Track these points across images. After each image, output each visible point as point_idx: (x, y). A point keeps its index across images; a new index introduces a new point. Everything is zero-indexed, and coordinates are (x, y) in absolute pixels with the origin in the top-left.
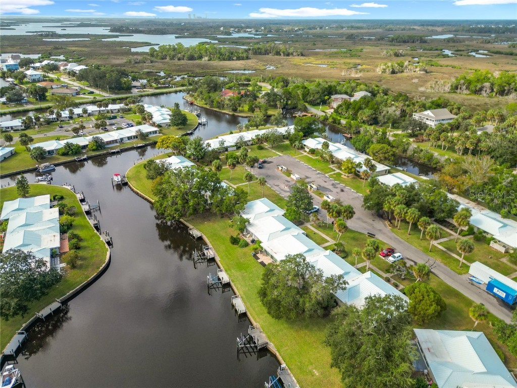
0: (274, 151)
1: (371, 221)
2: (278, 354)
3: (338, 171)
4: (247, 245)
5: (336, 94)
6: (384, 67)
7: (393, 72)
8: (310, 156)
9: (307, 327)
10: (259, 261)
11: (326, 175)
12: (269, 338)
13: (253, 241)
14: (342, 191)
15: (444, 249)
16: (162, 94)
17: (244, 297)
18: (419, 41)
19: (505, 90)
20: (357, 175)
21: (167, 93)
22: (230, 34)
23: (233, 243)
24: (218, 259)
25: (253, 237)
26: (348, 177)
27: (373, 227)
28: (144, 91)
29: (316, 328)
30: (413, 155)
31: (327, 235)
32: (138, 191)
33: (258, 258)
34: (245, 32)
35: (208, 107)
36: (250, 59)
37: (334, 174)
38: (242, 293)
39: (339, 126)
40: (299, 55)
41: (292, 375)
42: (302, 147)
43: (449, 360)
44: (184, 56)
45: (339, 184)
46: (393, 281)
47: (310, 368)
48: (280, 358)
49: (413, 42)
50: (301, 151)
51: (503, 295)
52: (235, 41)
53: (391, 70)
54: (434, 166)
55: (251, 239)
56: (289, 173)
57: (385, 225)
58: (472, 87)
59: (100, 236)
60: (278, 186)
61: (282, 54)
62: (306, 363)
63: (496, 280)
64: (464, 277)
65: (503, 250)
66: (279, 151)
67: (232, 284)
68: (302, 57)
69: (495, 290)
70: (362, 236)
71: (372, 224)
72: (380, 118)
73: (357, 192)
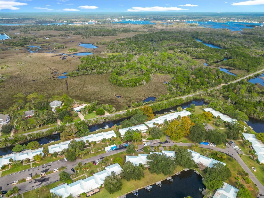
3: (31, 163)
10: (91, 195)
11: (32, 168)
13: (79, 197)
14: (50, 166)
15: (95, 152)
30: (30, 138)
31: (81, 175)
33: (89, 196)
37: (33, 165)
41: (134, 191)
45: (43, 165)
46: (107, 165)
51: (115, 149)
57: (79, 160)
62: (131, 187)
65: (99, 142)
69: (113, 149)
73: (53, 162)
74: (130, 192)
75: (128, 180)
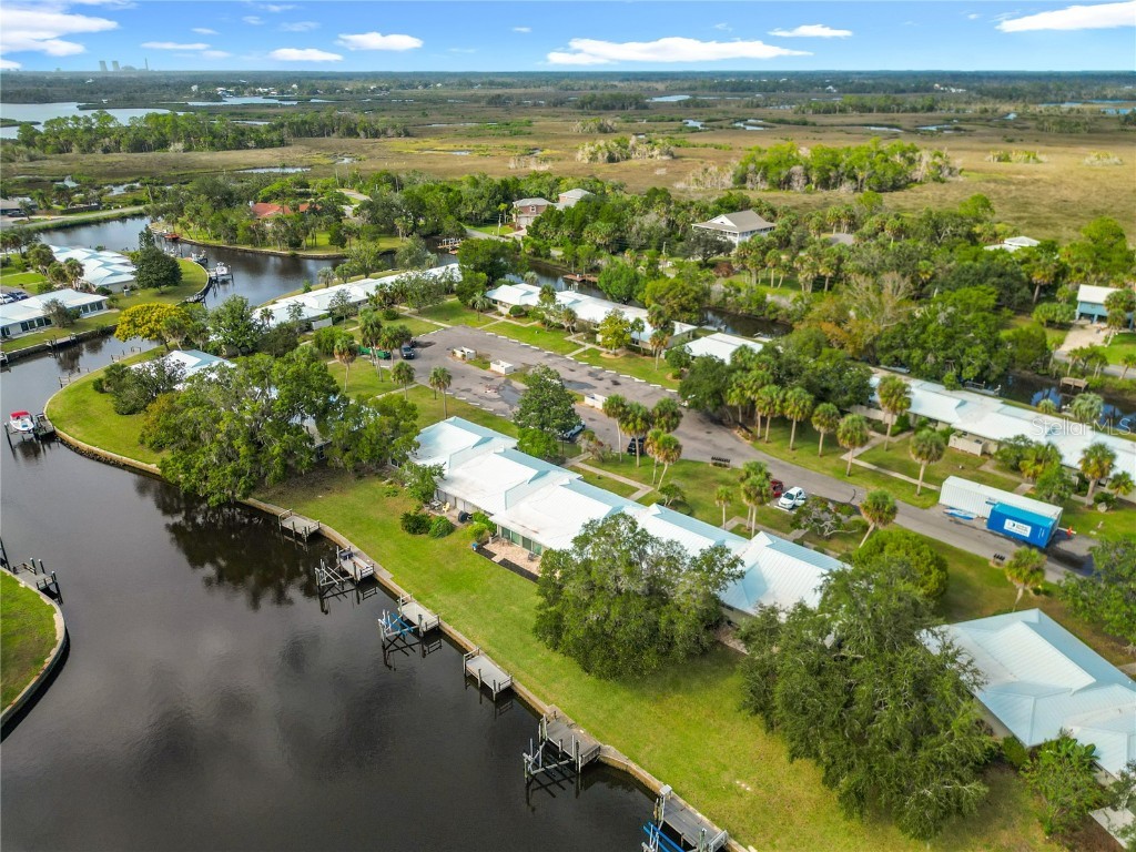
0: (428, 321)
1: (703, 435)
2: (634, 767)
3: (589, 346)
4: (450, 529)
5: (520, 198)
6: (592, 149)
7: (611, 159)
8: (515, 323)
9: (676, 685)
10: (497, 559)
11: (568, 357)
12: (597, 735)
13: (464, 517)
14: (616, 383)
15: (873, 467)
16: (86, 224)
17: (493, 650)
18: (633, 107)
19: (829, 178)
20: (634, 349)
21: (98, 222)
22: (219, 98)
23: (413, 531)
24: (385, 576)
25: (461, 507)
26: (616, 354)
27: (715, 446)
28: (33, 221)
29: (697, 683)
30: (724, 299)
31: (628, 477)
32: (96, 449)
33: (490, 555)
34: (254, 94)
35: (222, 243)
36: (288, 145)
37: (585, 352)
38: (485, 645)
39: (549, 261)
40: (399, 135)
41: (691, 808)
42: (491, 307)
43: (1011, 678)
44: (118, 143)
45: (603, 370)
47: (726, 777)
48: (644, 775)
49: (623, 108)
50: (491, 315)
51: (1026, 531)
52: (238, 111)
53: (607, 154)
54: (773, 317)
55: (456, 513)
56: (483, 361)
57: (737, 439)
58: (770, 175)
59: (17, 578)
60: (469, 390)
61: (362, 134)
62: (713, 770)
63: (1002, 505)
64: (935, 512)
65: (977, 449)
66: (438, 320)
67: (448, 628)
68: (408, 139)
69: (1008, 525)
70: (702, 468)
71: (710, 441)
72: (632, 238)
73: (648, 383)
74: (654, 783)
75: (761, 706)
